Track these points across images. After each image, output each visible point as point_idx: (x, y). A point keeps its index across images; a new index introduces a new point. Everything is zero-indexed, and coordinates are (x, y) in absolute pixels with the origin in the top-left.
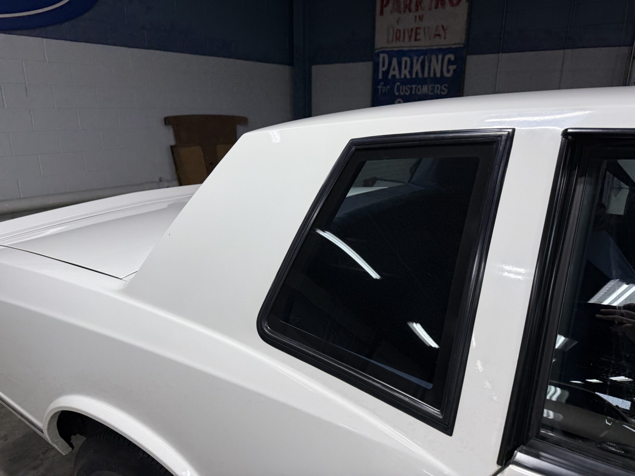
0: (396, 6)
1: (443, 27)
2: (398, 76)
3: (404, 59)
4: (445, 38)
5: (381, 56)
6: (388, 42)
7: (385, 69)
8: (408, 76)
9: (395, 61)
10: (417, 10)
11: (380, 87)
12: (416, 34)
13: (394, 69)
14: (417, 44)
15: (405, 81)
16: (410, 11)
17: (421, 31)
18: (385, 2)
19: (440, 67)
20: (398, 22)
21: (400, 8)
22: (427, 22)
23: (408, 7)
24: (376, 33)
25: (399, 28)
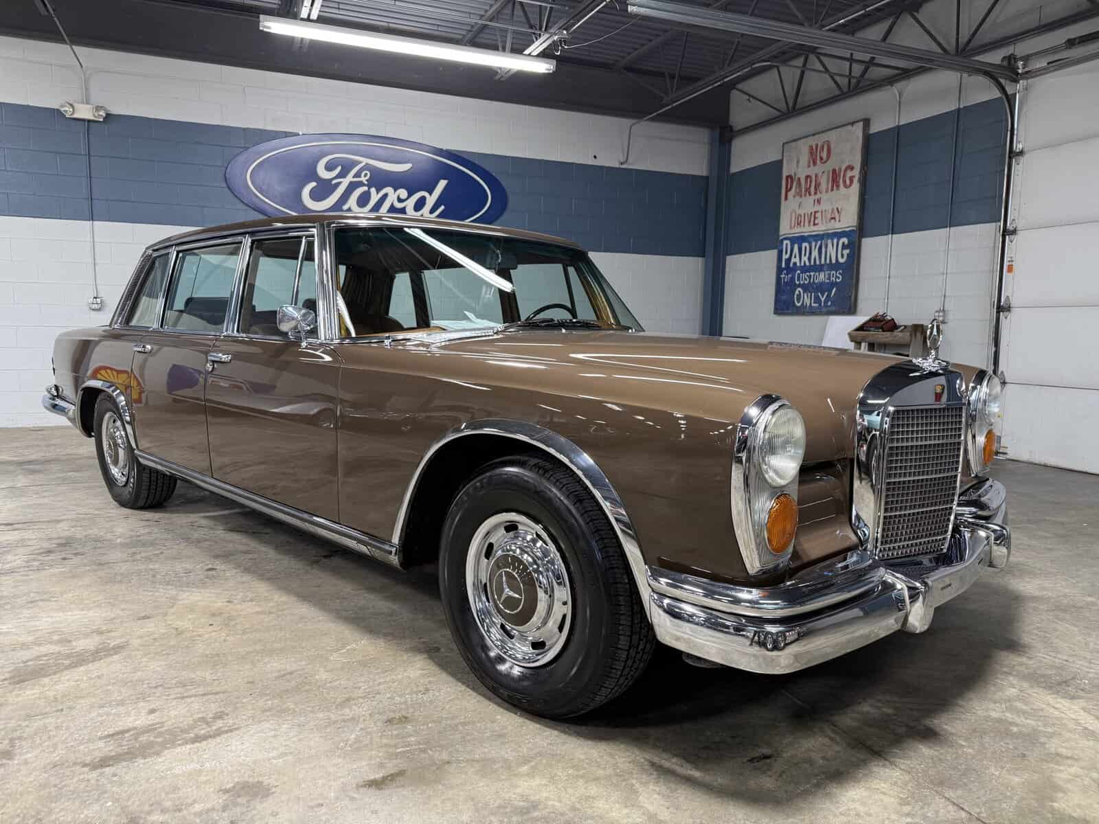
0: (798, 191)
1: (838, 209)
2: (798, 264)
3: (805, 245)
4: (840, 221)
5: (785, 242)
6: (791, 228)
7: (788, 256)
8: (807, 264)
9: (796, 247)
10: (816, 193)
11: (782, 276)
12: (815, 218)
13: (795, 257)
14: (815, 228)
15: (805, 269)
16: (810, 195)
17: (817, 215)
18: (789, 187)
19: (835, 252)
20: (799, 206)
21: (801, 191)
22: (826, 206)
23: (808, 190)
24: (781, 218)
25: (800, 213)
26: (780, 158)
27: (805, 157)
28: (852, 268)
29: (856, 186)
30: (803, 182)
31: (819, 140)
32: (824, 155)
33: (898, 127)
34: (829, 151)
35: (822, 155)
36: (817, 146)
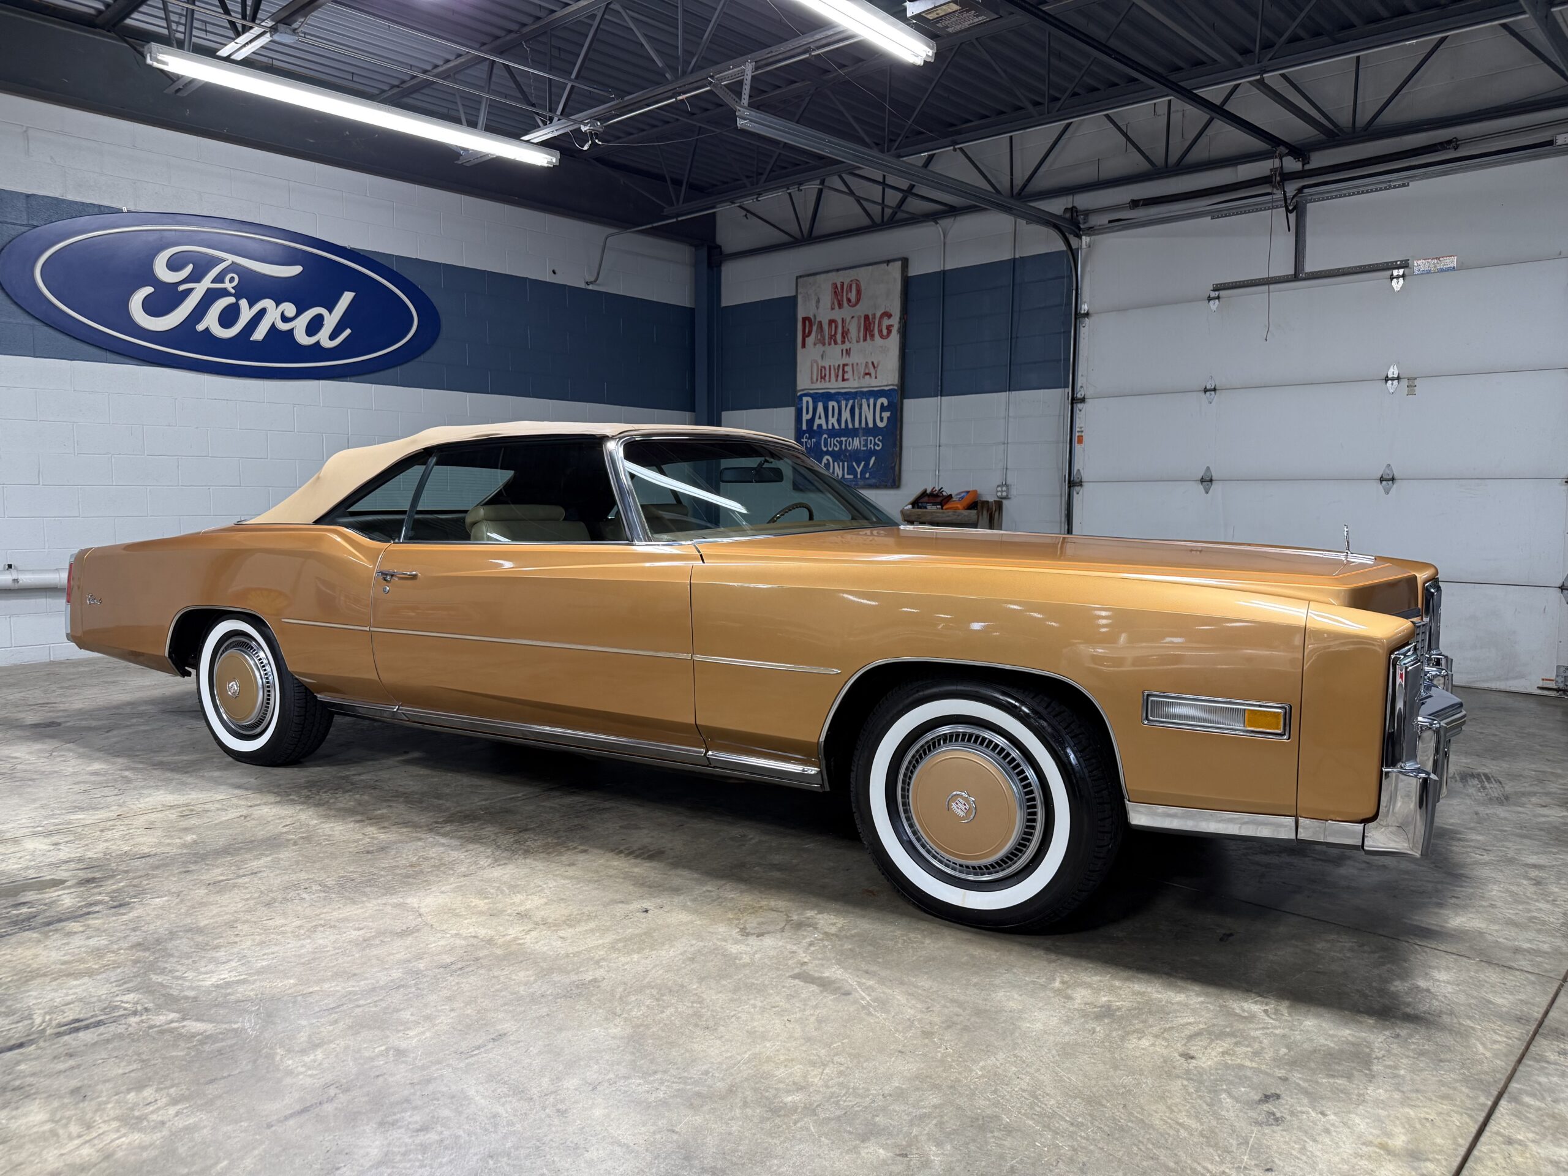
0: (819, 337)
1: (873, 363)
2: (824, 427)
3: (831, 404)
4: (876, 378)
5: (805, 399)
6: (812, 382)
7: (810, 416)
8: (837, 426)
9: (820, 407)
10: (843, 342)
11: (804, 441)
12: (844, 372)
13: (820, 418)
14: (845, 384)
15: (833, 433)
16: (836, 343)
17: (847, 368)
18: (807, 331)
19: (871, 414)
20: (822, 356)
21: (824, 339)
22: (856, 358)
23: (833, 338)
24: (798, 369)
25: (823, 364)
26: (793, 294)
27: (827, 298)
28: (893, 433)
29: (895, 338)
30: (826, 327)
31: (845, 277)
32: (853, 296)
33: (944, 272)
34: (859, 292)
35: (849, 296)
36: (842, 284)
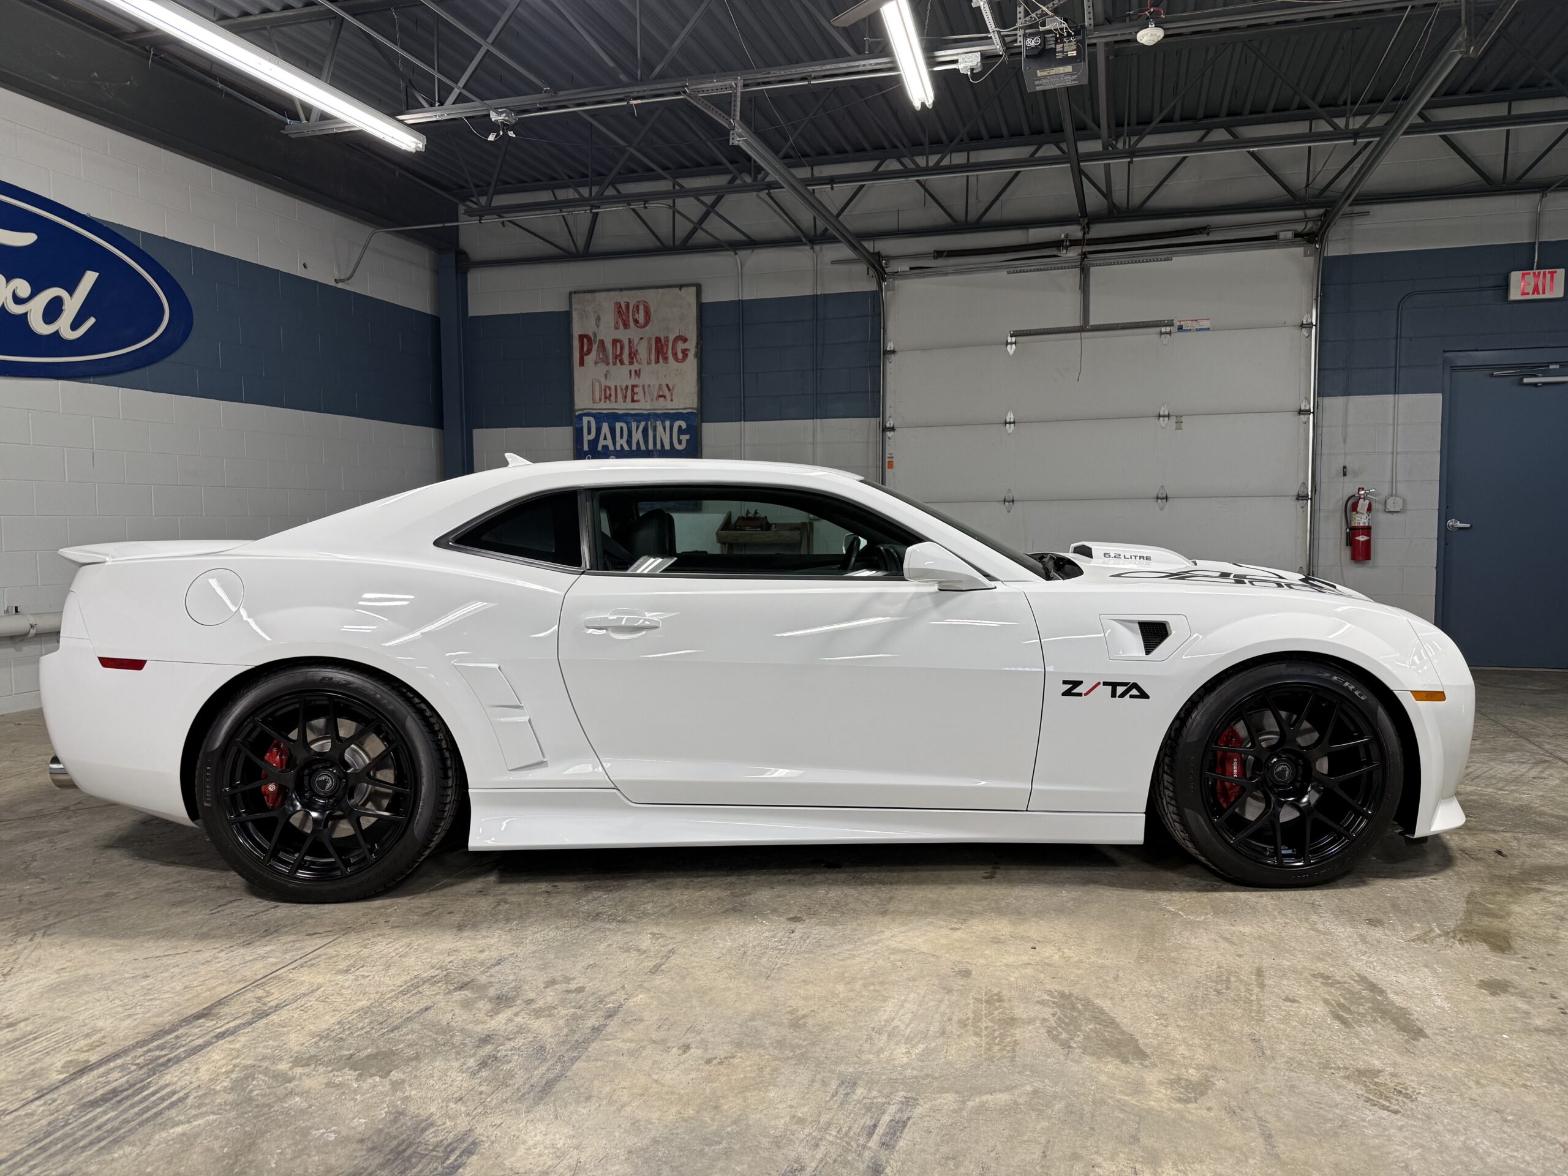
0: (601, 356)
1: (667, 386)
2: (611, 448)
3: (618, 425)
4: (672, 400)
5: (585, 419)
6: (594, 402)
7: (592, 436)
8: (626, 448)
9: (605, 428)
10: (631, 363)
12: (633, 393)
13: (605, 438)
14: (635, 405)
16: (622, 363)
17: (637, 390)
18: (585, 349)
19: (667, 436)
20: (606, 376)
21: (607, 358)
22: (646, 379)
23: (618, 357)
24: (575, 388)
25: (608, 384)
26: (567, 309)
27: (609, 317)
29: (692, 362)
30: (609, 346)
31: (632, 297)
32: (641, 317)
33: (742, 302)
34: (647, 313)
35: (636, 316)
36: (627, 305)
